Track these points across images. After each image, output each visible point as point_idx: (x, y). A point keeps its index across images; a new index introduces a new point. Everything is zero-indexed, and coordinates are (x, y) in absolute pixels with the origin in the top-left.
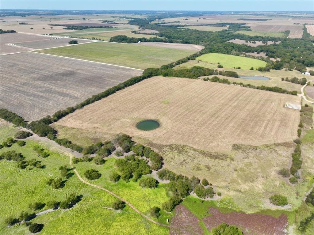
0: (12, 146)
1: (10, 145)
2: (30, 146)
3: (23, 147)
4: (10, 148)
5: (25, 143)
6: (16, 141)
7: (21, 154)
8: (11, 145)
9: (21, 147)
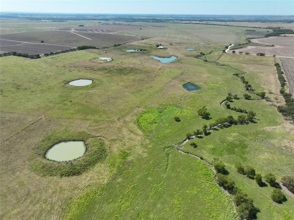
0: (264, 188)
1: (265, 183)
2: (284, 213)
3: (275, 203)
4: (259, 187)
5: (285, 199)
6: (278, 184)
7: (259, 211)
8: (266, 186)
9: (272, 201)
